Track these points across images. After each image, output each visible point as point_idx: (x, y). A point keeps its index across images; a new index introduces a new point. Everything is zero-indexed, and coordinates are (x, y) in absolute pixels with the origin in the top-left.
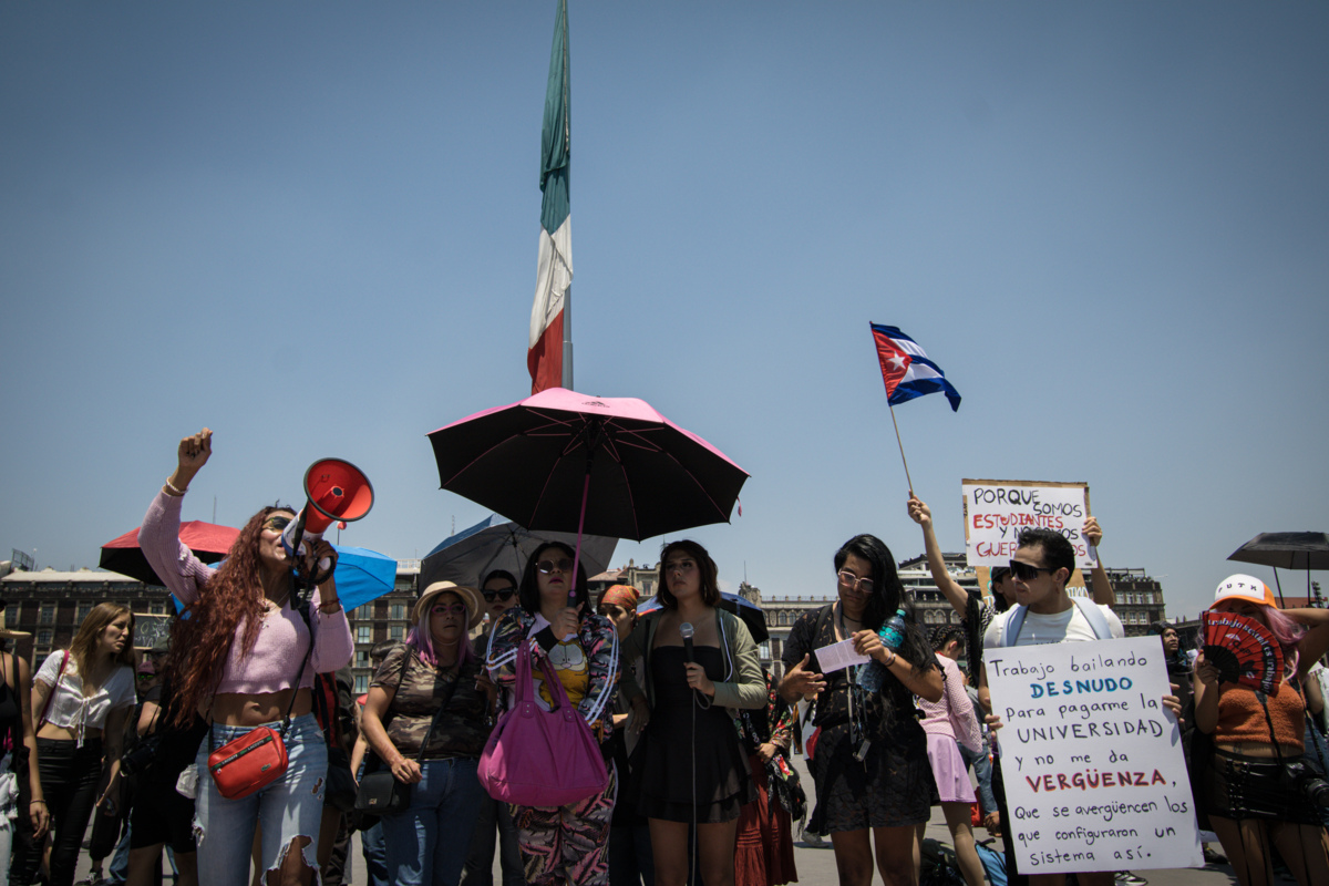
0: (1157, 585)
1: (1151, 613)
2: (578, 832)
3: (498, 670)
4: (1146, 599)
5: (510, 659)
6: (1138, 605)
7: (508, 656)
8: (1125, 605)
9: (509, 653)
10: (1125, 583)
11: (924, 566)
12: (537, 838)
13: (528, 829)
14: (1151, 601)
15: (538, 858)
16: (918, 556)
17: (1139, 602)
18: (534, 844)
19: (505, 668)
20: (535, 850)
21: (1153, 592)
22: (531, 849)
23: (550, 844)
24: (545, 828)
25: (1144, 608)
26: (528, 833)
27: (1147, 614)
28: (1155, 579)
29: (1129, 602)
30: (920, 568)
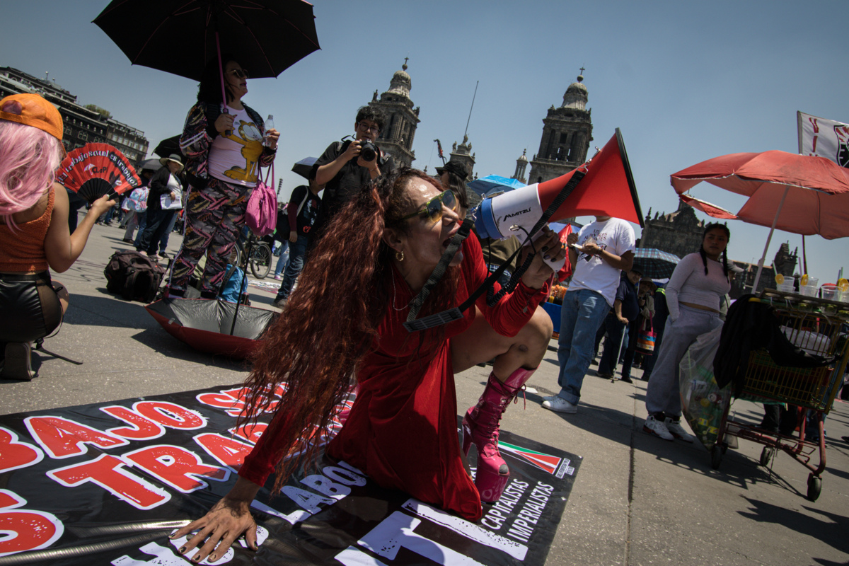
0: (148, 143)
1: (139, 155)
2: (231, 231)
3: (186, 149)
4: (139, 147)
5: (192, 143)
6: (133, 149)
7: (191, 141)
8: (127, 146)
9: (191, 139)
10: (131, 135)
11: (8, 75)
12: (208, 229)
13: (205, 222)
14: (141, 149)
15: (203, 238)
16: (6, 67)
17: (135, 147)
18: (204, 231)
19: (189, 148)
20: (203, 234)
21: (144, 145)
22: (201, 233)
23: (211, 234)
24: (213, 225)
25: (135, 152)
26: (204, 224)
27: (136, 155)
28: (148, 139)
29: (129, 145)
30: (4, 75)
